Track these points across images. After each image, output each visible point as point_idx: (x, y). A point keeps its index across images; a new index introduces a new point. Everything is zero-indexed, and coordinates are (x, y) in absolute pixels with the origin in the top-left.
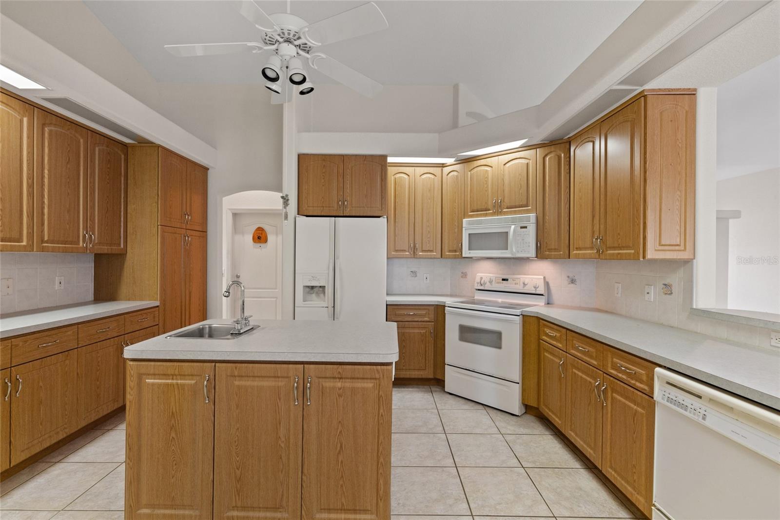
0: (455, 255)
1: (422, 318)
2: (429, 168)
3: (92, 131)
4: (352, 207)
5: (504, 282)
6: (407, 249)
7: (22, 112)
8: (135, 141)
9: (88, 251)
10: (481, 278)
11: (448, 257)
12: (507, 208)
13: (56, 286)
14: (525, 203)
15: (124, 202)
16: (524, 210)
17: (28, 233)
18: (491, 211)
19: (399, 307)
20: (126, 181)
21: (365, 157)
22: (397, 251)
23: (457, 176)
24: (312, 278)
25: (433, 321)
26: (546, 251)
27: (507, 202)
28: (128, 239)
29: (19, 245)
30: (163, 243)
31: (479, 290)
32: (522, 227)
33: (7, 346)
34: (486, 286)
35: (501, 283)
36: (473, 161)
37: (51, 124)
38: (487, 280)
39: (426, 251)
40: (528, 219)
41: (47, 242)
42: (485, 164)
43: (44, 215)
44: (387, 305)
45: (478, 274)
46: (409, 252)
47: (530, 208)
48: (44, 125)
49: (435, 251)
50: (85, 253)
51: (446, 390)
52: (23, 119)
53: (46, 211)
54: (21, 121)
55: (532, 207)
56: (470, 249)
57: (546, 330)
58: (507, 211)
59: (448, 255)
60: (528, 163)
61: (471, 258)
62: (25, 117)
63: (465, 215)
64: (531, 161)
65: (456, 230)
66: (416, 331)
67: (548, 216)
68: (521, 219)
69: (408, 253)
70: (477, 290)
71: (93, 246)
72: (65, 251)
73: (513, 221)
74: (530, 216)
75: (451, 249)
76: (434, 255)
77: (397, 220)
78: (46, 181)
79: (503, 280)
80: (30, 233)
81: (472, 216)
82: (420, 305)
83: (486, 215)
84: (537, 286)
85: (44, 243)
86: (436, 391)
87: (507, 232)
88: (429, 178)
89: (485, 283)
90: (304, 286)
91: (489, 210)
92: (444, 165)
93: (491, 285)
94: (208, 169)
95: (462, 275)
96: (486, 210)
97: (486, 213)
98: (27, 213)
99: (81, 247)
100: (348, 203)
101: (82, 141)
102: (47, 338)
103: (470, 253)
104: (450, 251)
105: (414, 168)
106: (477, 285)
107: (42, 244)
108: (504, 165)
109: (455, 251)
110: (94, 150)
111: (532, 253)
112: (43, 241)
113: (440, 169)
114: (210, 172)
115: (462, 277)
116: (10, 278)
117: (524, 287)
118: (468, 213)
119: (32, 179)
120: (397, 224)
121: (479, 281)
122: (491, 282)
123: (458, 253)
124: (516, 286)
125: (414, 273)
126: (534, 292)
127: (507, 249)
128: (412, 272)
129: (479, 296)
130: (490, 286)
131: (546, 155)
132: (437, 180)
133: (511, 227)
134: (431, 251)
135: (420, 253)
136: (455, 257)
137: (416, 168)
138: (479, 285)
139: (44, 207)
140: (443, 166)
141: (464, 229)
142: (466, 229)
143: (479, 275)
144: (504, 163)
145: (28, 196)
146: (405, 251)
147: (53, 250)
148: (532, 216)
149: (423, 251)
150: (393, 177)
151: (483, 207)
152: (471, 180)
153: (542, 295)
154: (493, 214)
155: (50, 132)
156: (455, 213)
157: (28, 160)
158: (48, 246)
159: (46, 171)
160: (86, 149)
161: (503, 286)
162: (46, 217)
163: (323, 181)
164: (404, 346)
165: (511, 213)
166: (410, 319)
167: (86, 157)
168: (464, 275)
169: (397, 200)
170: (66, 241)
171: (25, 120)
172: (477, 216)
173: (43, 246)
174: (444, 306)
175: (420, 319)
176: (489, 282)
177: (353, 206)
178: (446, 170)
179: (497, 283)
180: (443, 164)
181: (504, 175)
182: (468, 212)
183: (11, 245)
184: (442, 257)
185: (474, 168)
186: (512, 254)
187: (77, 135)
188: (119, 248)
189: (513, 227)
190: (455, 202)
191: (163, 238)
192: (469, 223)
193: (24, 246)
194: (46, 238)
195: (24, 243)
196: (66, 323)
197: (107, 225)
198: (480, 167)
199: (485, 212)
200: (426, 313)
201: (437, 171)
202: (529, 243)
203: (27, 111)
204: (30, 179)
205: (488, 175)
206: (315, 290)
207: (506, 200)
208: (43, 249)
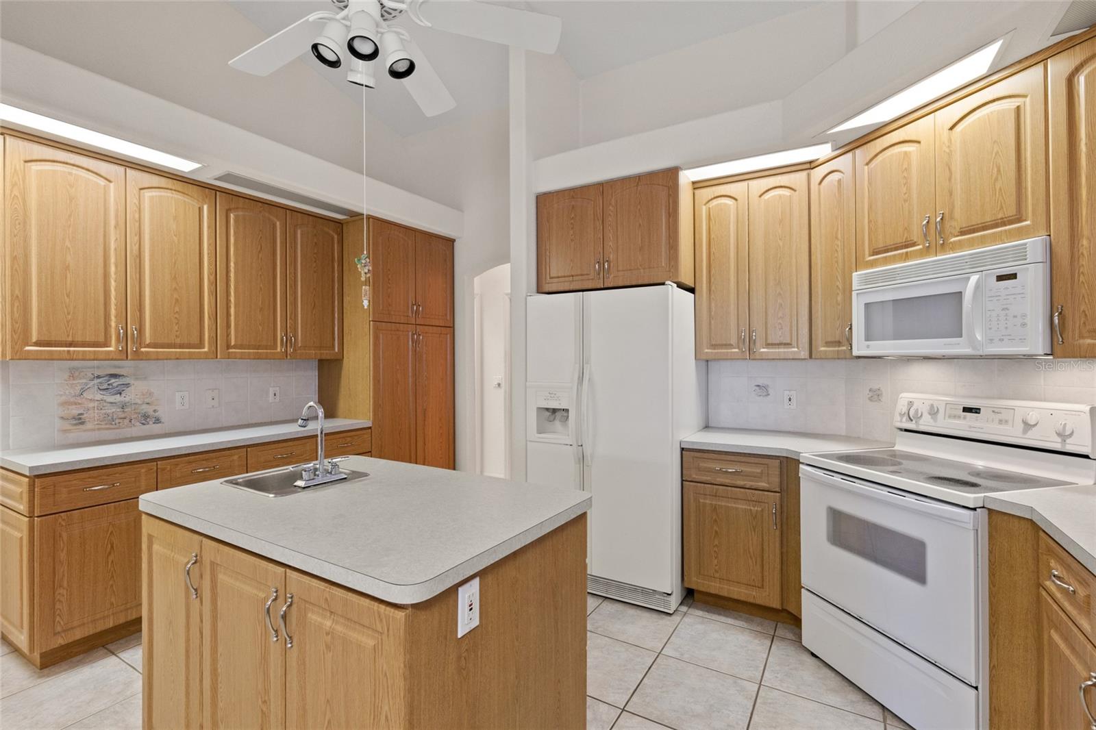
0: (838, 351)
1: (752, 481)
2: (779, 178)
3: (291, 210)
4: (618, 271)
5: (968, 415)
6: (733, 341)
7: (200, 200)
8: (345, 215)
9: (289, 357)
10: (911, 404)
11: (824, 357)
12: (962, 233)
13: (271, 398)
14: (1011, 211)
15: (338, 293)
16: (1010, 230)
17: (209, 336)
18: (921, 247)
19: (706, 455)
20: (341, 268)
21: (638, 179)
22: (714, 346)
23: (839, 181)
24: (550, 395)
25: (778, 489)
26: (1081, 337)
27: (960, 218)
28: (345, 341)
29: (199, 352)
30: (376, 345)
31: (906, 430)
32: (1000, 278)
33: (151, 469)
34: (921, 422)
35: (959, 417)
36: (872, 140)
37: (237, 208)
38: (924, 409)
39: (775, 344)
40: (1021, 254)
41: (235, 347)
42: (901, 139)
43: (230, 316)
44: (683, 449)
45: (901, 395)
46: (738, 348)
47: (1028, 223)
48: (228, 211)
49: (794, 343)
50: (284, 359)
51: (804, 643)
52: (203, 207)
53: (232, 311)
54: (200, 210)
55: (1033, 221)
56: (868, 338)
57: (1053, 563)
58: (959, 241)
59: (826, 351)
60: (1018, 107)
61: (879, 357)
62: (206, 204)
63: (858, 266)
64: (1028, 100)
65: (839, 298)
66: (742, 506)
67: (1088, 239)
68: (998, 256)
69: (737, 350)
70: (901, 430)
71: (294, 350)
72: (258, 357)
73: (976, 264)
74: (1025, 244)
75: (830, 339)
76: (794, 352)
77: (713, 288)
78: (232, 275)
79: (966, 410)
80: (213, 337)
81: (872, 264)
82: (750, 455)
83: (907, 257)
84: (1067, 433)
85: (231, 349)
86: (783, 639)
87: (961, 292)
88: (780, 196)
89: (919, 417)
90: (539, 409)
91: (914, 244)
92: (813, 165)
93: (935, 420)
94: (453, 241)
95: (871, 394)
96: (906, 246)
97: (907, 253)
98: (208, 313)
99: (278, 352)
100: (612, 265)
101: (278, 223)
102: (204, 462)
103: (868, 346)
104: (828, 344)
105: (745, 183)
106: (899, 419)
107: (228, 349)
108: (951, 128)
109: (839, 343)
110: (295, 233)
111: (1036, 341)
112: (228, 347)
113: (804, 174)
114: (456, 244)
115: (871, 399)
116: (216, 389)
117: (1025, 431)
118: (864, 258)
119: (214, 275)
120: (712, 296)
121: (905, 410)
122: (933, 412)
123: (844, 348)
124: (1001, 427)
125: (763, 389)
126: (1058, 447)
127: (961, 336)
128: (758, 386)
129: (906, 445)
130: (933, 424)
131: (1077, 70)
132: (800, 197)
133: (969, 278)
134: (788, 345)
135: (762, 350)
136: (839, 357)
137: (751, 182)
138: (904, 419)
139: (230, 307)
140: (811, 165)
141: (854, 294)
142: (857, 294)
143: (906, 397)
144: (950, 125)
145: (209, 295)
146: (730, 346)
147: (242, 357)
148: (1035, 245)
149: (768, 345)
150: (704, 207)
151: (899, 240)
152: (870, 183)
153: (1087, 457)
154: (927, 251)
155: (236, 218)
156: (837, 262)
157: (208, 254)
158: (235, 352)
159: (232, 264)
160: (284, 233)
161: (966, 425)
162: (232, 318)
163: (571, 232)
164: (716, 532)
165: (971, 243)
166: (727, 481)
167: (284, 243)
168: (876, 395)
169: (713, 250)
170: (259, 346)
171: (205, 207)
172: (886, 261)
173: (229, 353)
174: (798, 462)
175: (749, 484)
176: (930, 414)
177: (620, 268)
178: (818, 173)
179: (950, 417)
180: (811, 162)
181: (950, 154)
182: (864, 255)
183: (189, 352)
184: (811, 357)
185: (876, 155)
186: (974, 348)
187: (271, 217)
188: (332, 352)
189: (974, 279)
190: (837, 238)
191: (376, 338)
192: (867, 280)
193: (205, 352)
194: (233, 343)
195: (206, 350)
196: (230, 446)
197: (314, 324)
198: (890, 149)
199: (904, 251)
200: (762, 473)
201: (798, 179)
202: (1024, 316)
203: (207, 197)
204: (211, 275)
205: (909, 164)
206: (558, 415)
207: (958, 213)
208: (229, 356)
